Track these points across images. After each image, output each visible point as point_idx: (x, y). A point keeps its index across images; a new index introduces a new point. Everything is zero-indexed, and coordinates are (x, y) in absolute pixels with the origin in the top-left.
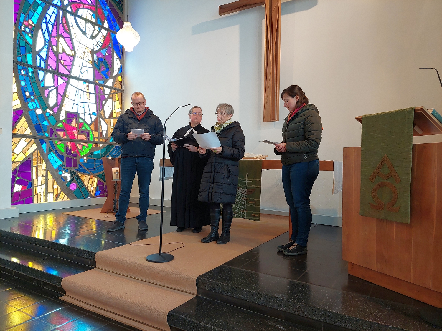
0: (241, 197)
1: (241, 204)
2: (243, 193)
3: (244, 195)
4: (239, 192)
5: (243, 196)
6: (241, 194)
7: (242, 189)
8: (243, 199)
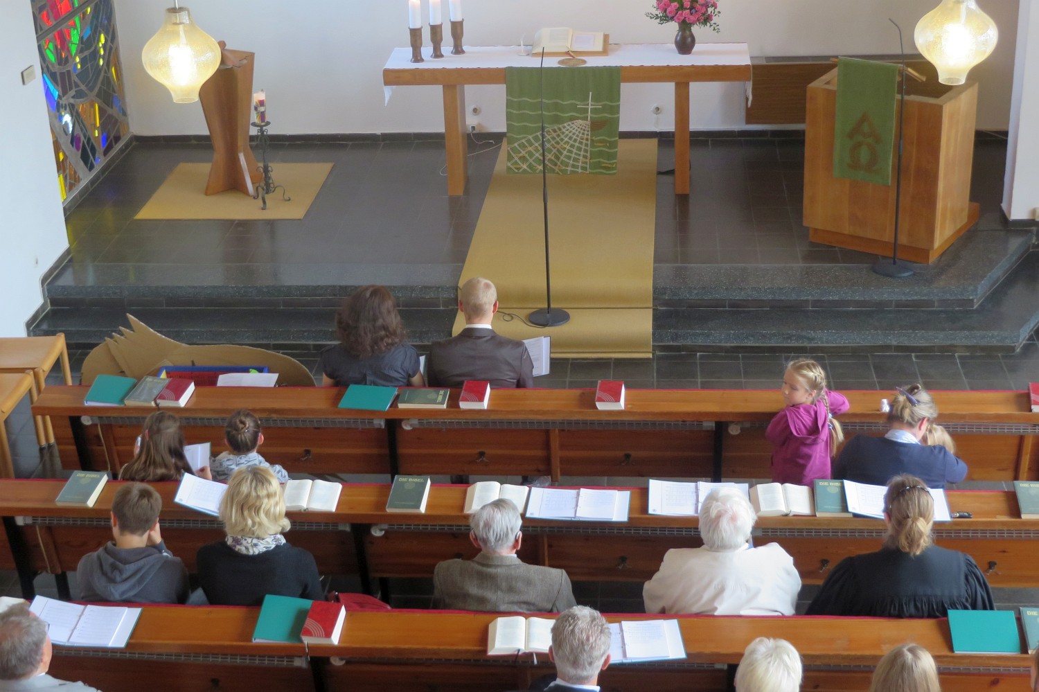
0: (578, 136)
1: (579, 149)
2: (584, 128)
3: (586, 132)
4: (575, 127)
5: (583, 134)
6: (579, 130)
7: (580, 122)
8: (583, 139)
